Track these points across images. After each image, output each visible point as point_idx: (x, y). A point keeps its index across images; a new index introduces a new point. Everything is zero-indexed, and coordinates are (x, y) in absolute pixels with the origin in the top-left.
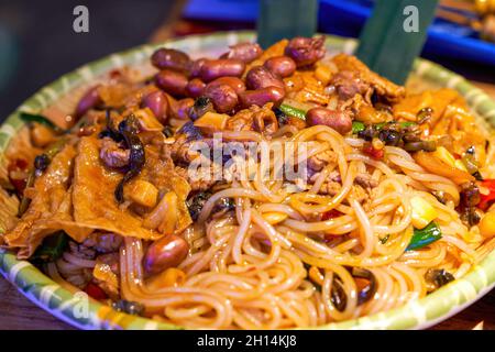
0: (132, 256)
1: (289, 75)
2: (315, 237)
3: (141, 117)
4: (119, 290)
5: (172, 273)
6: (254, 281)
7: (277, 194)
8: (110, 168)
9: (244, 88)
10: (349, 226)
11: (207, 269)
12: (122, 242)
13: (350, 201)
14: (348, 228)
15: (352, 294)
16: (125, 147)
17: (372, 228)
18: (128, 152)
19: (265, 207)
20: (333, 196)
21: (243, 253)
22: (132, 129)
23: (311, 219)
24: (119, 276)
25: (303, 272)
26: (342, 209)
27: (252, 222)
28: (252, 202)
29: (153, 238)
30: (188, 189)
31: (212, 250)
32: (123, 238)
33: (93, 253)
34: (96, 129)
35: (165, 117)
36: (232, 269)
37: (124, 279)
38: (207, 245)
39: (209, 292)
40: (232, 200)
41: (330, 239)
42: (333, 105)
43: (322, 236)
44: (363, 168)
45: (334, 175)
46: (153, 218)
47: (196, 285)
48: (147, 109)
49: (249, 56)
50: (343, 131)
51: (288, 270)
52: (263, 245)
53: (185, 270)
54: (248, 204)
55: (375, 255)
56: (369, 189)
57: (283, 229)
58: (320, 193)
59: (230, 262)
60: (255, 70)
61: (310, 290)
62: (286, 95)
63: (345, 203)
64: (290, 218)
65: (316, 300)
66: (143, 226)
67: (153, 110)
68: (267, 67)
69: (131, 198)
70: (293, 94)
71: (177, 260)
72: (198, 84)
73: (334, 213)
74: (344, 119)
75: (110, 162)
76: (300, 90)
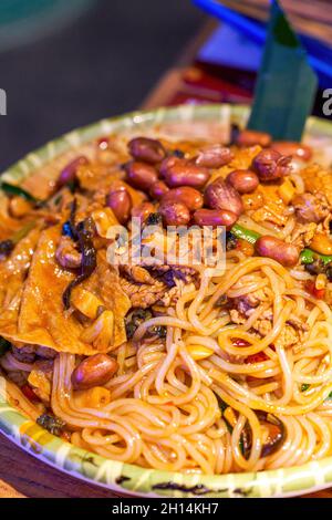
0: (64, 369)
1: (250, 191)
2: (236, 378)
3: (99, 220)
4: (50, 397)
5: (97, 392)
7: (208, 327)
8: (63, 268)
9: (201, 204)
11: (130, 394)
12: (56, 356)
13: (276, 346)
14: (269, 372)
15: (257, 445)
16: (79, 249)
17: (293, 376)
18: (81, 255)
19: (194, 339)
20: (263, 336)
21: (166, 381)
22: (89, 233)
23: (233, 360)
24: (51, 383)
25: (217, 411)
26: (269, 352)
27: (178, 355)
28: (183, 331)
29: (86, 354)
30: (128, 305)
31: (138, 375)
33: (32, 357)
35: (126, 216)
36: (152, 399)
37: (55, 388)
38: (135, 368)
40: (164, 327)
41: (251, 381)
42: (290, 225)
43: (243, 378)
44: (301, 305)
45: (268, 313)
46: (90, 333)
47: (113, 411)
48: (109, 209)
49: (218, 160)
50: (288, 264)
51: (202, 410)
52: (187, 379)
53: (112, 389)
54: (178, 335)
55: (293, 403)
56: (300, 332)
57: (207, 364)
58: (252, 330)
59: (152, 391)
61: (223, 430)
62: (242, 213)
63: (272, 347)
64: (216, 354)
65: (225, 441)
66: (80, 339)
67: (114, 210)
68: (229, 183)
69: (74, 307)
70: (251, 212)
71: (104, 380)
72: (162, 188)
73: (261, 356)
74: (292, 252)
75: (63, 263)
76: (260, 207)
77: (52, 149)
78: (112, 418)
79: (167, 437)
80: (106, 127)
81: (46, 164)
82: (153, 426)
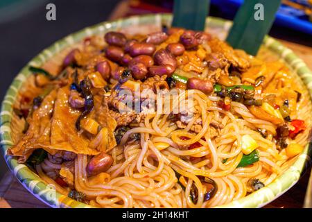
0: (81, 164)
1: (181, 55)
2: (184, 158)
3: (93, 79)
4: (74, 182)
5: (103, 176)
6: (146, 185)
7: (165, 132)
8: (74, 109)
9: (153, 63)
10: (204, 153)
11: (122, 175)
12: (76, 157)
13: (206, 138)
14: (204, 154)
15: (201, 195)
16: (83, 96)
17: (216, 155)
18: (84, 100)
19: (157, 139)
20: (197, 133)
21: (143, 165)
22: (88, 86)
23: (182, 148)
24: (74, 174)
25: (175, 179)
26: (202, 142)
27: (149, 149)
28: (150, 135)
29: (93, 154)
30: (116, 125)
31: (126, 163)
32: (77, 155)
33: (61, 160)
34: (70, 81)
35: (108, 76)
36: (136, 176)
37: (76, 177)
38: (123, 160)
39: (120, 189)
40: (139, 134)
41: (193, 160)
42: (205, 72)
43: (188, 158)
44: (217, 115)
45: (199, 120)
46: (94, 142)
47: (113, 185)
48: (98, 73)
49: (159, 40)
50: (207, 92)
51: (166, 178)
52: (155, 162)
53: (111, 173)
54: (147, 137)
55: (219, 170)
56: (219, 130)
57: (166, 152)
58: (191, 131)
59: (136, 171)
60: (160, 52)
61: (179, 189)
62: (177, 67)
63: (203, 139)
64: (171, 146)
65: (182, 195)
66: (89, 147)
67: (101, 73)
68: (168, 50)
69: (83, 129)
70: (182, 66)
71: (106, 168)
72: (128, 58)
73: (197, 145)
74: (209, 85)
75: (74, 105)
76: (187, 64)
77: (57, 46)
78: (114, 188)
79: (147, 195)
80: (89, 32)
81: (55, 55)
82: (139, 190)
